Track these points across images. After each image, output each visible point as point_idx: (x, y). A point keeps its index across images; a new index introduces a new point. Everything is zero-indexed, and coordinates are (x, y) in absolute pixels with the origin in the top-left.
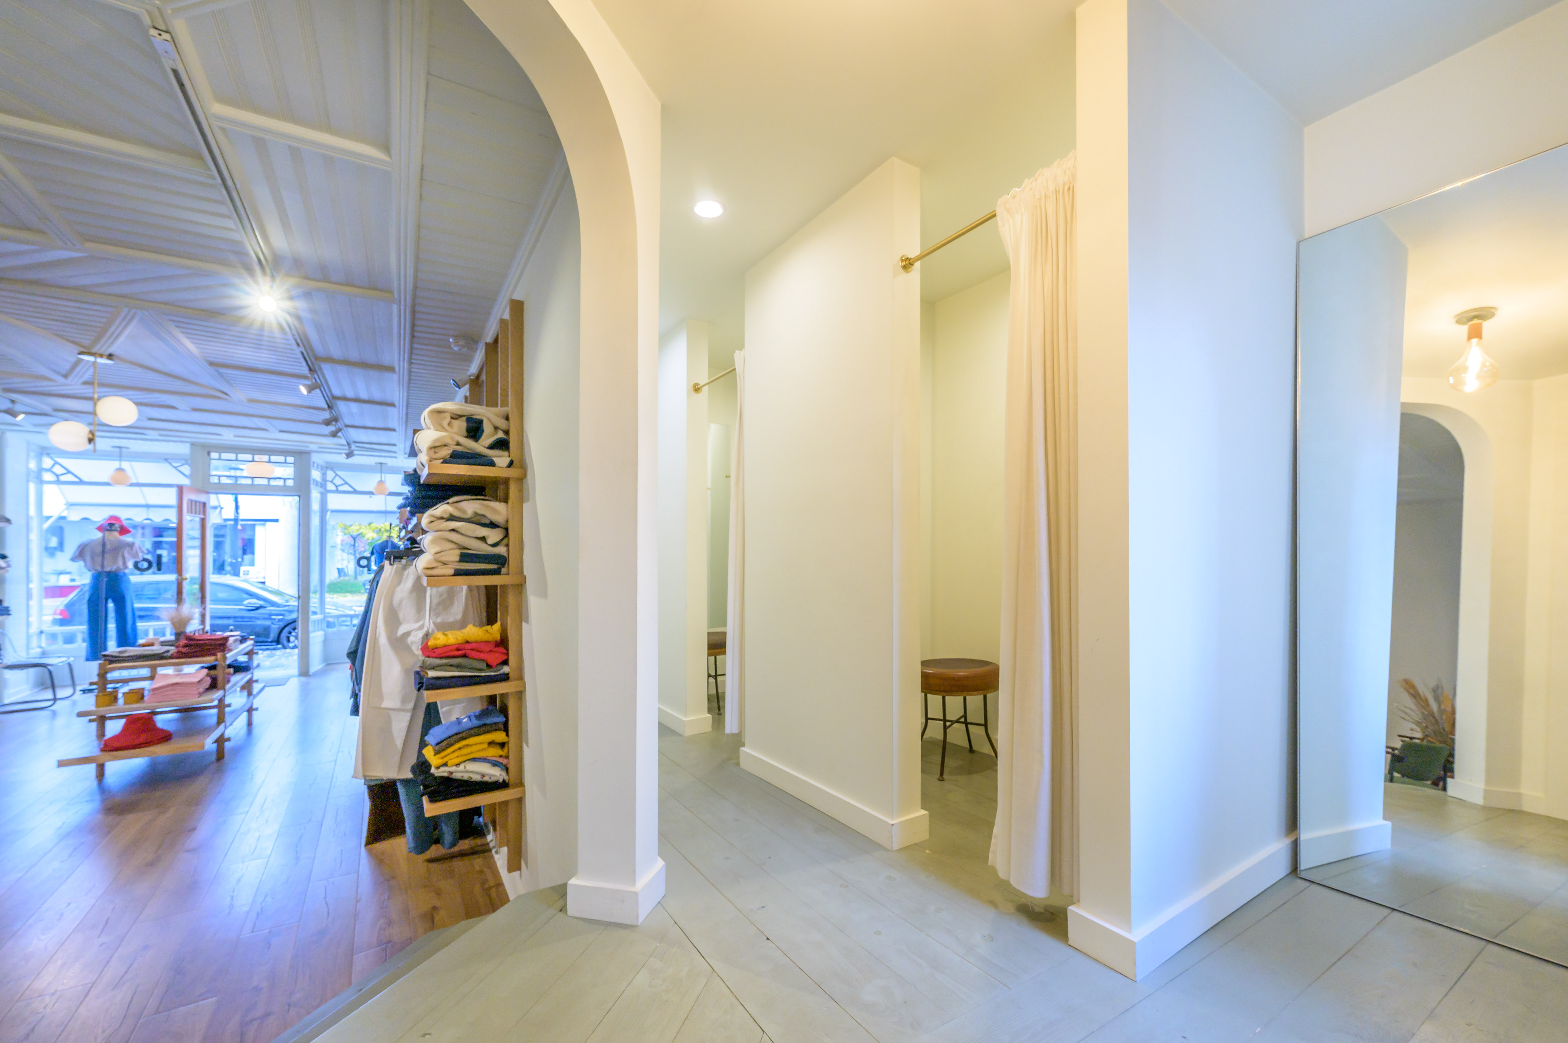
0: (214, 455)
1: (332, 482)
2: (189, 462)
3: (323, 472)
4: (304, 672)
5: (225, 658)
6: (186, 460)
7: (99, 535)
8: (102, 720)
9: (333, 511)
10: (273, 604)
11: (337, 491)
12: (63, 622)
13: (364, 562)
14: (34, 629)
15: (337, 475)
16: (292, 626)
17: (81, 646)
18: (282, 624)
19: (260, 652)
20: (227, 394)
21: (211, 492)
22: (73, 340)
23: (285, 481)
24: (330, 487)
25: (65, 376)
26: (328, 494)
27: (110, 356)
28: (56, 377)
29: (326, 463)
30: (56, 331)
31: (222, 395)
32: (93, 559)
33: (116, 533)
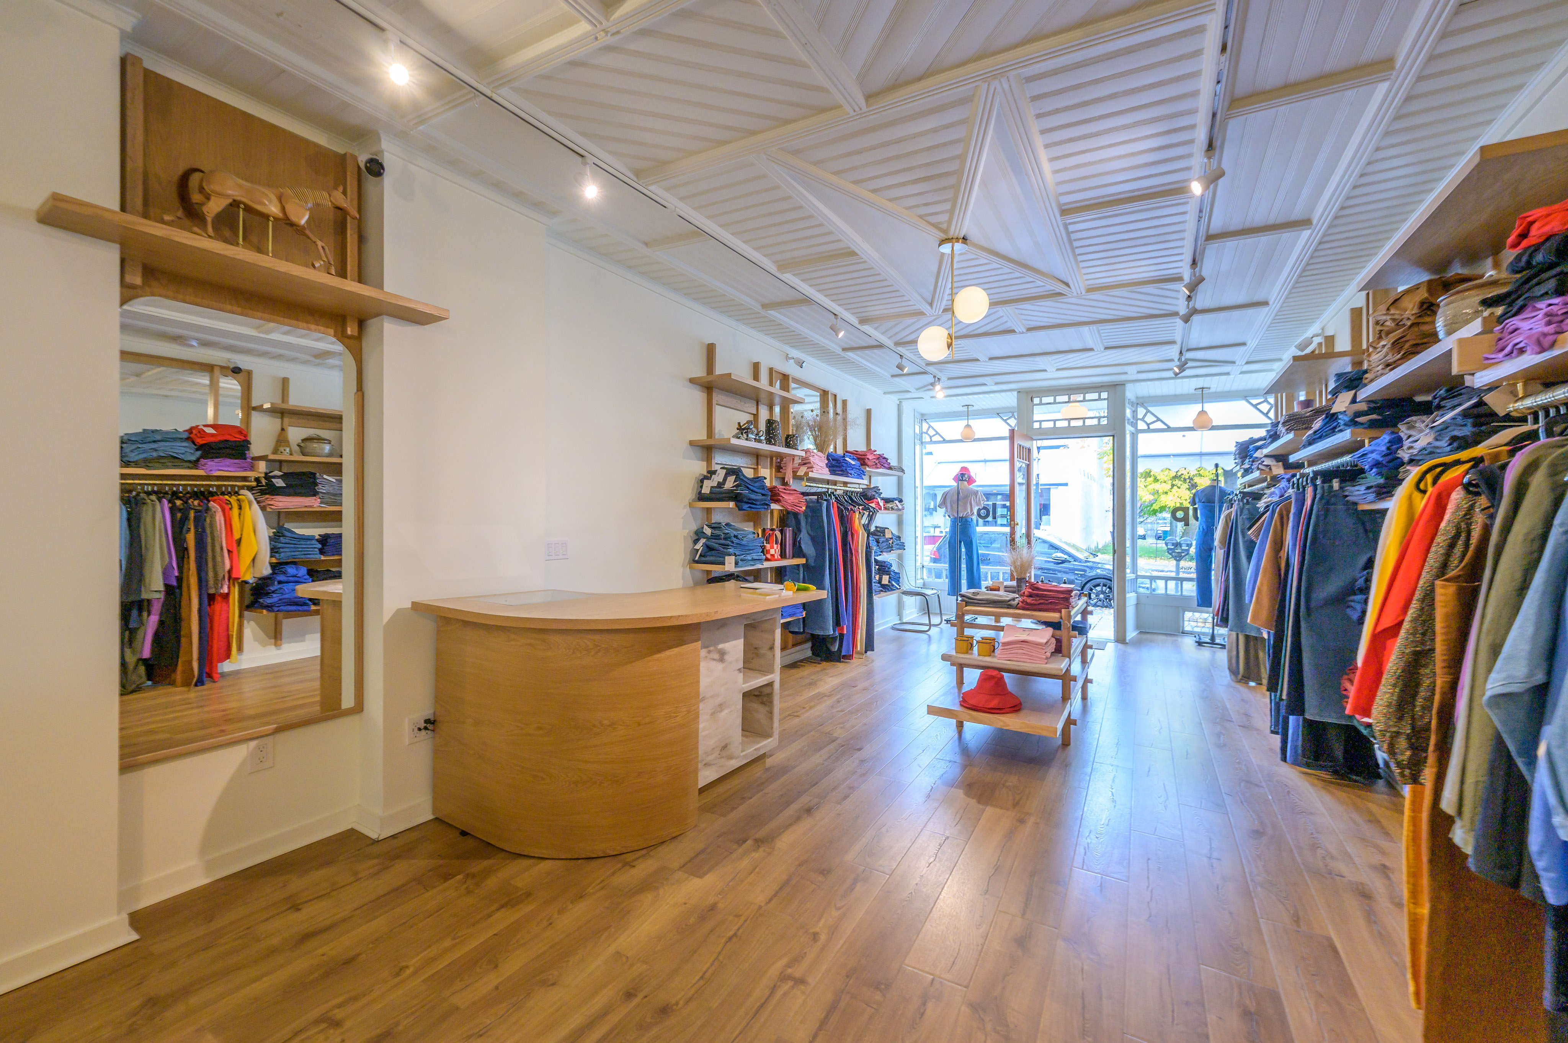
0: (1036, 401)
1: (1143, 419)
2: (1016, 414)
3: (1135, 408)
4: (1121, 638)
5: (1069, 617)
6: (1013, 413)
8: (961, 667)
9: (1145, 456)
10: (1076, 559)
11: (1149, 430)
12: (935, 560)
15: (1148, 411)
17: (944, 582)
18: (1084, 580)
20: (1067, 285)
21: (1034, 438)
22: (933, 219)
23: (1099, 421)
24: (1141, 425)
25: (931, 304)
26: (1140, 435)
27: (965, 239)
28: (925, 308)
29: (1137, 398)
30: (917, 206)
31: (1061, 288)
32: (951, 506)
33: (966, 483)
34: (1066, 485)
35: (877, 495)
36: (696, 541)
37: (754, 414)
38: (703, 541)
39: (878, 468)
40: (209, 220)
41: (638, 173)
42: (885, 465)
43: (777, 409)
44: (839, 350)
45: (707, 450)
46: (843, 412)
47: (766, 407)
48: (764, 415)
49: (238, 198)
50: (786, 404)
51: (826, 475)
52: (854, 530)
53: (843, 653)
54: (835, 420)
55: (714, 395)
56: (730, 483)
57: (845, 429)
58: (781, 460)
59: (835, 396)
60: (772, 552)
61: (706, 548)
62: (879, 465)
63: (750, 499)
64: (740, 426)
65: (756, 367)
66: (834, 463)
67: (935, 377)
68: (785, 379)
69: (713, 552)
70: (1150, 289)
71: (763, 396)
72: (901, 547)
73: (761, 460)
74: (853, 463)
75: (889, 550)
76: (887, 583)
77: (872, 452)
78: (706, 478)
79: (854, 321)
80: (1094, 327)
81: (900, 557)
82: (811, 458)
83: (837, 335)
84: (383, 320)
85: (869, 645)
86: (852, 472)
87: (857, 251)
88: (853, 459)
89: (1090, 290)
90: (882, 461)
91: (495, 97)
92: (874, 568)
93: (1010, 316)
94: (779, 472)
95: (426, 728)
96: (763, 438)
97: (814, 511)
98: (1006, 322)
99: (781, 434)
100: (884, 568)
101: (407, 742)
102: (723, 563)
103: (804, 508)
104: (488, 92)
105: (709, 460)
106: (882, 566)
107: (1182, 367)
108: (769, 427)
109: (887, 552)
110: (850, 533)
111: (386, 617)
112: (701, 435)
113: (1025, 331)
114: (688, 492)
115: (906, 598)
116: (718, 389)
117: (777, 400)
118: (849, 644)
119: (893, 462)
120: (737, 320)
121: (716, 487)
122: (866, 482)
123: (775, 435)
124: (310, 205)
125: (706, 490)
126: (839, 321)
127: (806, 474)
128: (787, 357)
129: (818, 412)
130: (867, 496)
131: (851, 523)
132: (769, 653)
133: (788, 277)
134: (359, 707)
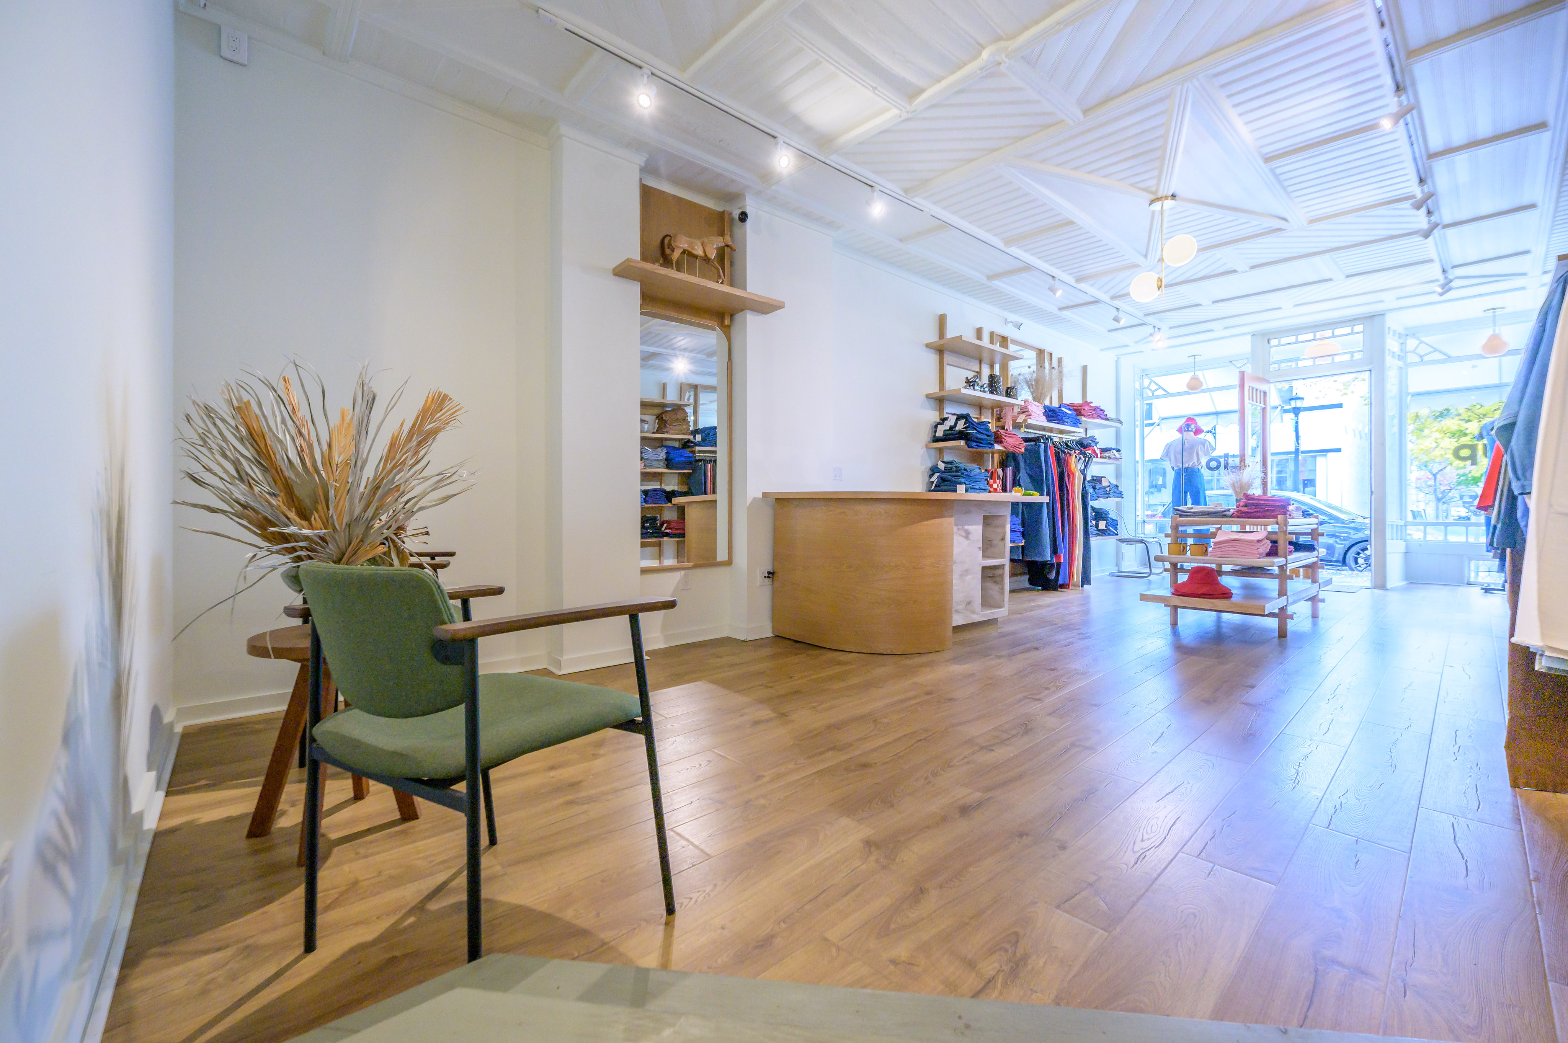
0: (1274, 342)
1: (1413, 352)
2: (1248, 359)
3: (1401, 341)
4: (1380, 586)
5: (1286, 522)
6: (1245, 358)
7: (1179, 436)
8: (1175, 574)
9: (1416, 395)
10: (1340, 520)
11: (1422, 361)
13: (1465, 453)
14: (1139, 519)
15: (1421, 342)
16: (1362, 545)
18: (1348, 543)
19: (1326, 567)
20: (1285, 220)
21: (1271, 380)
22: (1142, 185)
23: (1352, 356)
24: (1412, 358)
25: (1146, 256)
26: (1410, 370)
27: (1173, 196)
28: (1140, 260)
29: (1406, 329)
30: (1128, 177)
31: (1281, 224)
32: (1175, 456)
33: (1192, 433)
34: (1339, 450)
35: (1093, 444)
36: (931, 476)
37: (977, 372)
38: (937, 475)
39: (1094, 418)
40: (674, 263)
41: (906, 191)
42: (1103, 416)
43: (997, 367)
44: (1054, 310)
45: (940, 401)
46: (1059, 366)
47: (987, 366)
48: (986, 372)
49: (686, 248)
50: (1006, 360)
51: (1043, 421)
52: (1071, 470)
53: (1060, 582)
54: (1051, 374)
55: (945, 356)
56: (961, 425)
57: (1061, 380)
58: (1001, 411)
59: (1051, 354)
60: (995, 486)
61: (940, 479)
62: (1095, 416)
63: (977, 438)
64: (968, 380)
65: (979, 333)
66: (1050, 413)
67: (1154, 327)
68: (1004, 341)
69: (946, 483)
70: (1381, 211)
71: (985, 356)
72: (1119, 495)
73: (984, 411)
74: (1069, 412)
75: (1106, 496)
76: (1104, 528)
77: (1088, 403)
78: (939, 424)
79: (1071, 280)
80: (1327, 256)
81: (1118, 506)
82: (1029, 407)
83: (1055, 294)
84: (746, 313)
85: (1086, 579)
86: (1069, 421)
87: (1074, 220)
88: (1069, 409)
89: (1311, 222)
90: (1098, 413)
91: (827, 161)
92: (1091, 514)
93: (1227, 257)
94: (999, 421)
95: (768, 577)
96: (987, 389)
97: (1033, 454)
98: (1226, 263)
99: (1002, 388)
100: (1100, 515)
101: (758, 584)
102: (955, 491)
103: (1023, 450)
104: (823, 159)
105: (941, 409)
106: (1098, 513)
107: (1446, 287)
108: (992, 381)
109: (1104, 498)
110: (1066, 474)
111: (748, 503)
112: (934, 389)
113: (1248, 269)
114: (925, 435)
115: (1125, 547)
116: (950, 351)
117: (998, 358)
118: (1065, 573)
119: (1110, 413)
120: (964, 293)
121: (947, 430)
122: (1082, 430)
123: (996, 388)
124: (715, 246)
125: (940, 433)
126: (1057, 283)
127: (1025, 421)
128: (1006, 322)
129: (1034, 368)
130: (1083, 445)
131: (1067, 465)
132: (1001, 543)
133: (1014, 250)
134: (729, 562)
